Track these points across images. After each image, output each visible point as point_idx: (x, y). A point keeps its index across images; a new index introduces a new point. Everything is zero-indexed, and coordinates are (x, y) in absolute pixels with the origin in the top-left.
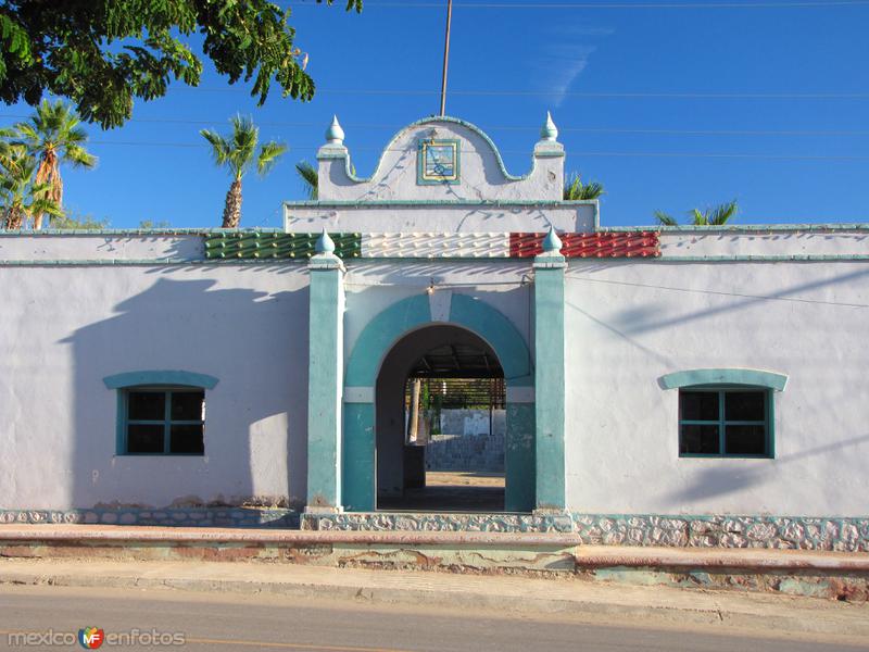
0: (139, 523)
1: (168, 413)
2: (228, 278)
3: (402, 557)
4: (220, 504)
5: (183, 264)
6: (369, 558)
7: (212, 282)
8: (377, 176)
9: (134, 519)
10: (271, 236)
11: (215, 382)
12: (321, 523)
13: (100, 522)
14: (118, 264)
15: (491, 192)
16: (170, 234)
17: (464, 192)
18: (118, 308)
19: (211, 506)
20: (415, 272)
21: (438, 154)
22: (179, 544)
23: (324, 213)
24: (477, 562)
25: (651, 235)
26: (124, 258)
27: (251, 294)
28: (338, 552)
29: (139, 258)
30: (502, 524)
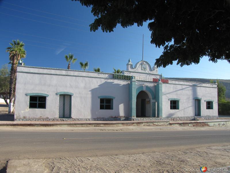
0: (104, 120)
1: (105, 103)
2: (116, 82)
3: (151, 124)
4: (115, 117)
5: (110, 79)
6: (147, 125)
7: (114, 82)
8: (136, 68)
9: (103, 120)
10: (123, 75)
11: (115, 98)
12: (134, 120)
13: (98, 120)
14: (100, 78)
15: (150, 72)
16: (108, 74)
17: (147, 72)
18: (99, 86)
19: (114, 117)
20: (141, 83)
21: (144, 66)
22: (123, 124)
23: (130, 73)
24: (160, 124)
25: (168, 80)
26: (101, 77)
27: (119, 84)
28: (143, 124)
29: (103, 77)
30: (156, 119)
